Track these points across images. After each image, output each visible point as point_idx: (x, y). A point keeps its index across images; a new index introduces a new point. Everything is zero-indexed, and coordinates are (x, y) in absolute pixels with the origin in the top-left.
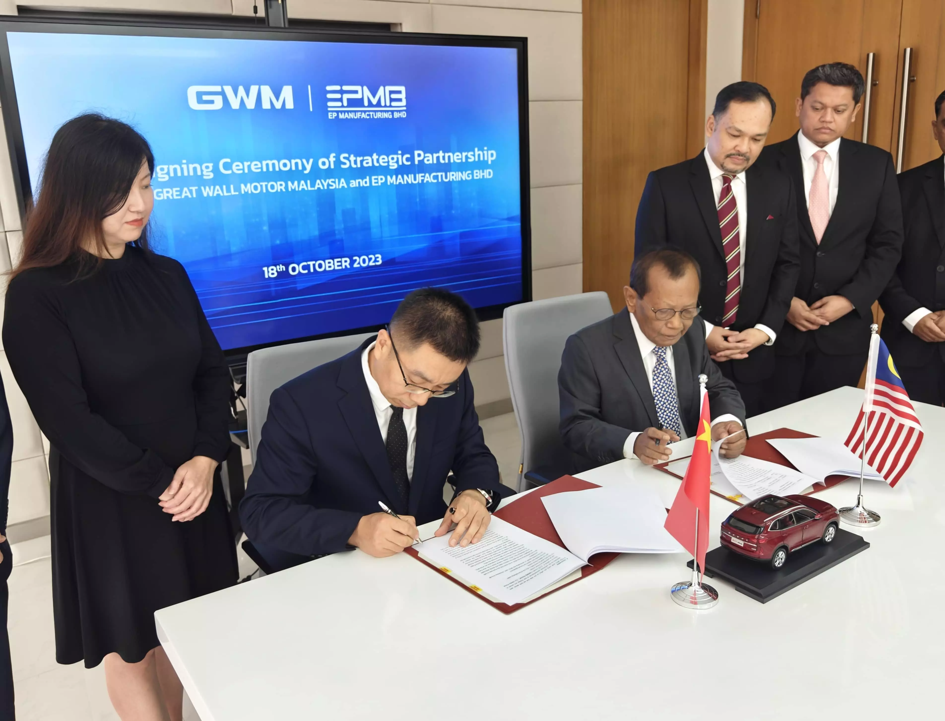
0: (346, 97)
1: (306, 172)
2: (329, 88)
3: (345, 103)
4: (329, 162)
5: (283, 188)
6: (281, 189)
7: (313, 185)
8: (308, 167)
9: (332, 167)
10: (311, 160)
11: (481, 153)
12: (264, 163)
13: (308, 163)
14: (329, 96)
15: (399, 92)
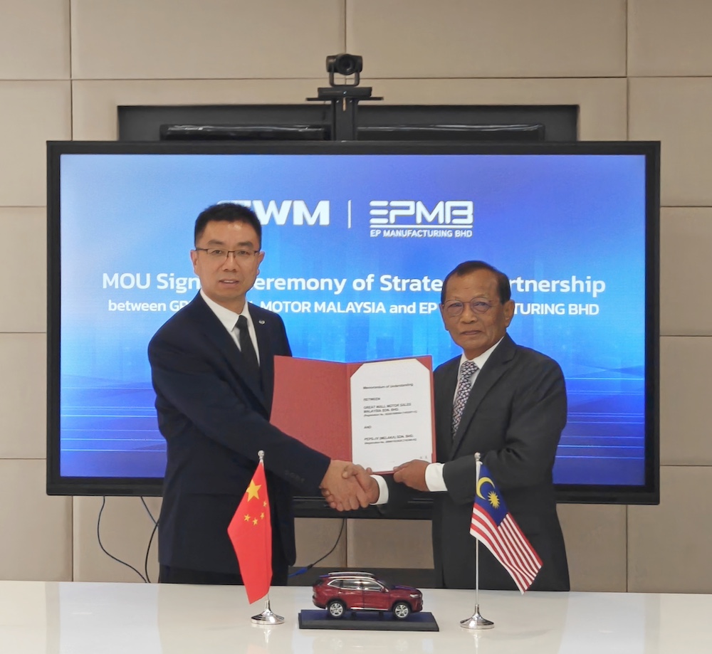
0: (393, 213)
1: (336, 293)
2: (373, 203)
3: (392, 220)
4: (366, 284)
5: (308, 309)
6: (306, 310)
7: (344, 308)
8: (340, 288)
9: (369, 288)
10: (344, 281)
11: (581, 283)
12: (290, 281)
13: (340, 282)
14: (373, 212)
15: (465, 208)
